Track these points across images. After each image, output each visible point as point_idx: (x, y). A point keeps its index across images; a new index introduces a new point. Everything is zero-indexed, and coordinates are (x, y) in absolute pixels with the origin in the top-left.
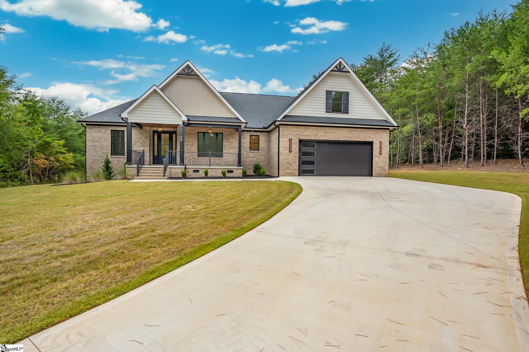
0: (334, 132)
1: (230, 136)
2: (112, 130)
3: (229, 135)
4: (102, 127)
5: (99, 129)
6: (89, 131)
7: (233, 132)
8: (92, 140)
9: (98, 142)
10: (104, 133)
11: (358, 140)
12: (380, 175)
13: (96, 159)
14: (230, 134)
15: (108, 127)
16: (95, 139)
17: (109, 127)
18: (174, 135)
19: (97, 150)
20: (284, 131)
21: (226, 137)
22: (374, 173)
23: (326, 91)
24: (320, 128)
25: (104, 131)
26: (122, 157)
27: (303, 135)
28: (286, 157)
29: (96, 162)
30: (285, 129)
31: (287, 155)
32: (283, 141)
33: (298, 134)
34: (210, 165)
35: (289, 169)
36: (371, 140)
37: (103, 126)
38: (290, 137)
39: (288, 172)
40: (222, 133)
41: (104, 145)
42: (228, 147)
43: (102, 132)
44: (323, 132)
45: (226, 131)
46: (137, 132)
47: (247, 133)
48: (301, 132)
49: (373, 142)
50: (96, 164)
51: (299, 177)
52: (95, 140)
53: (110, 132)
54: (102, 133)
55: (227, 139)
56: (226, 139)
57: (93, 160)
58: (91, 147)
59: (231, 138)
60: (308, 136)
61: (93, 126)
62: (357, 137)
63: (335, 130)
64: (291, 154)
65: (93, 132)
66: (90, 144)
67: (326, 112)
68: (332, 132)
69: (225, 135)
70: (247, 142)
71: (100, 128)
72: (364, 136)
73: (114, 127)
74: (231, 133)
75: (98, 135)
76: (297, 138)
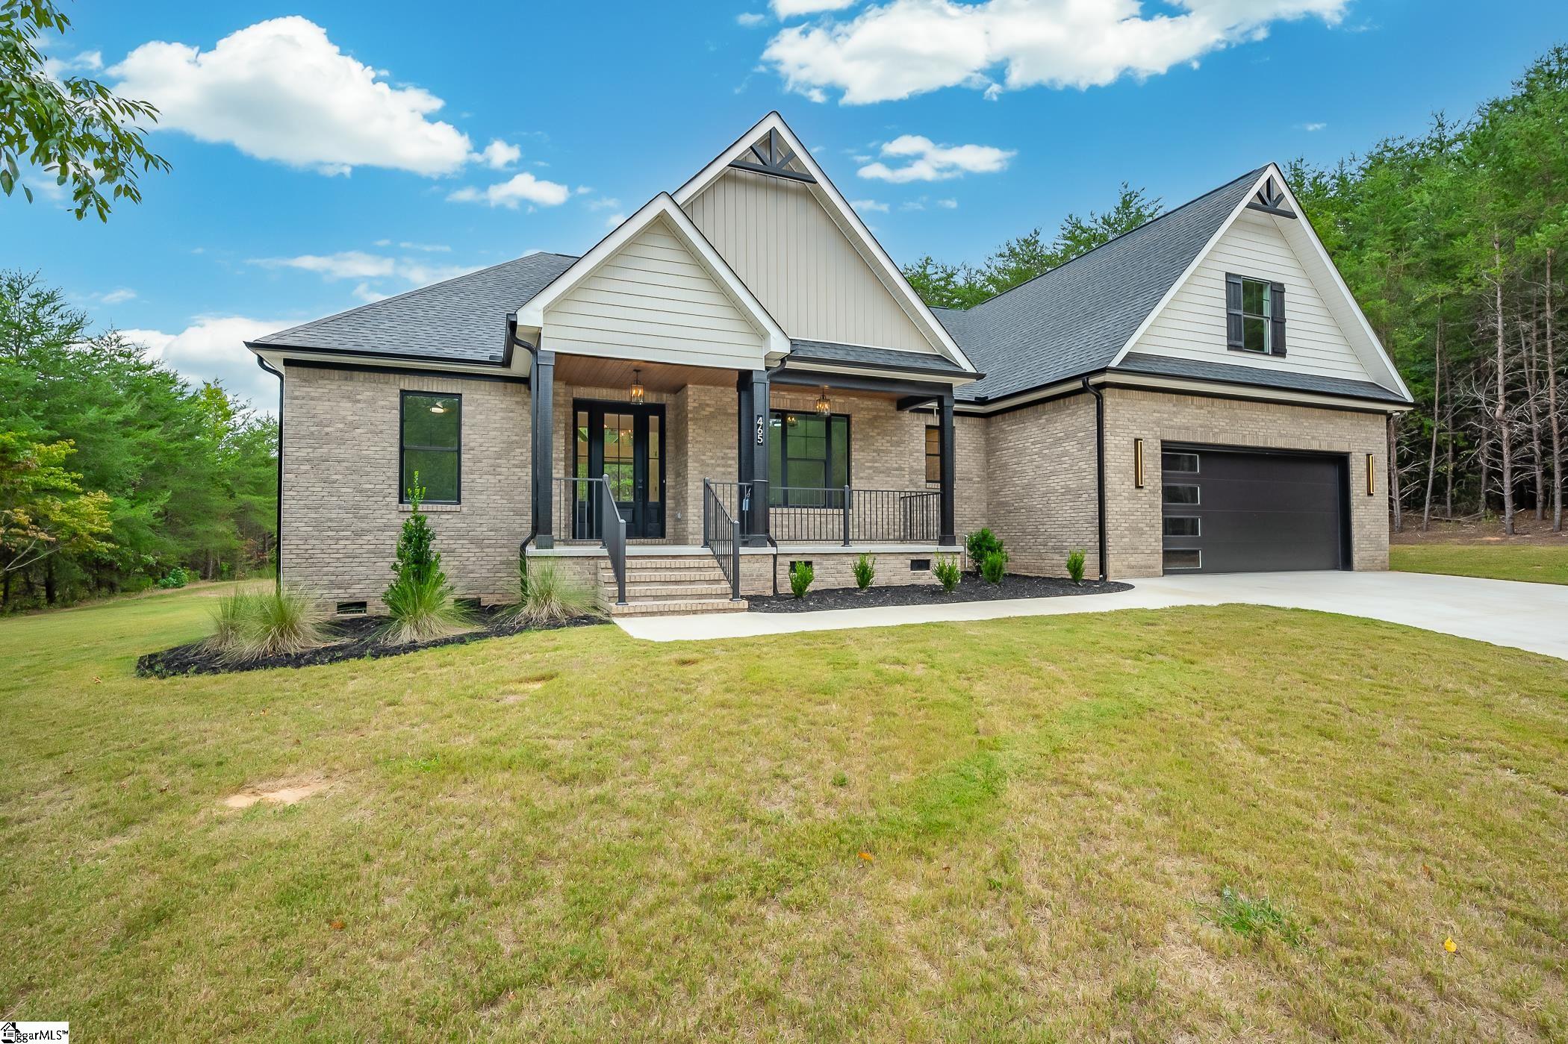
0: (1255, 420)
1: (877, 427)
2: (404, 393)
3: (872, 422)
4: (362, 375)
5: (348, 387)
6: (297, 393)
7: (883, 411)
8: (312, 433)
9: (342, 442)
10: (371, 402)
11: (1315, 446)
12: (1372, 567)
13: (330, 520)
14: (876, 418)
15: (387, 376)
16: (327, 429)
17: (392, 376)
18: (654, 420)
19: (335, 477)
20: (1118, 411)
21: (862, 429)
22: (1356, 558)
23: (1228, 275)
24: (1217, 401)
25: (367, 394)
26: (449, 508)
27: (1172, 427)
28: (1127, 505)
29: (330, 533)
30: (1121, 400)
31: (1129, 500)
32: (1116, 446)
33: (1158, 423)
34: (846, 541)
35: (1135, 550)
36: (1346, 450)
37: (367, 374)
38: (1138, 434)
39: (1133, 563)
40: (848, 417)
41: (366, 457)
42: (870, 468)
43: (358, 397)
44: (1226, 418)
45: (860, 408)
46: (517, 403)
47: (918, 419)
48: (1166, 416)
49: (1348, 453)
50: (330, 542)
51: (1167, 577)
52: (327, 434)
53: (396, 400)
54: (359, 401)
55: (866, 438)
56: (861, 440)
57: (317, 525)
58: (308, 467)
59: (878, 434)
60: (1187, 428)
61: (317, 371)
62: (1313, 438)
63: (1258, 412)
64: (1140, 493)
65: (319, 399)
66: (303, 453)
67: (1231, 347)
68: (1250, 419)
69: (857, 422)
70: (917, 451)
71: (351, 379)
72: (1328, 435)
73: (416, 378)
74: (880, 417)
75: (344, 413)
76: (1157, 438)
